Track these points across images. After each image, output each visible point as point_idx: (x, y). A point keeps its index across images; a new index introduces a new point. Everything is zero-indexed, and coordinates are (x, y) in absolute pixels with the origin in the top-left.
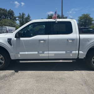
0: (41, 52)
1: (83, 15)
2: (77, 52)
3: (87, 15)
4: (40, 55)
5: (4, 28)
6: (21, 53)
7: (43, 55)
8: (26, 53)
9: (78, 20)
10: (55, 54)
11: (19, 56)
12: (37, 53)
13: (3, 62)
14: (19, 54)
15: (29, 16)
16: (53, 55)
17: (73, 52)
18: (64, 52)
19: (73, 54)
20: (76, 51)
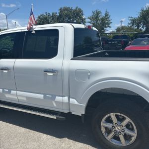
0: (7, 90)
12: (1, 90)
18: (41, 96)
20: (63, 96)
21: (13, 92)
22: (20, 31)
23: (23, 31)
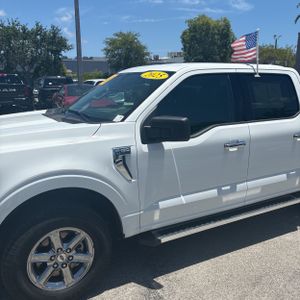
0: (228, 187)
6: (163, 204)
8: (183, 199)
9: (105, 49)
14: (157, 207)
16: (258, 191)
18: (283, 177)
21: (239, 186)
22: (234, 71)
23: (238, 71)
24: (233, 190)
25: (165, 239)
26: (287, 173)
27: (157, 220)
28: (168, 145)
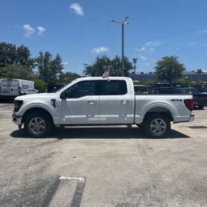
0: (91, 115)
1: (164, 58)
2: (133, 115)
3: (172, 58)
4: (90, 119)
5: (14, 83)
6: (66, 117)
7: (93, 119)
8: (73, 116)
9: (156, 68)
10: (107, 118)
11: (64, 120)
12: (85, 116)
13: (44, 127)
14: (64, 117)
15: (58, 58)
16: (105, 119)
17: (128, 116)
18: (118, 116)
19: (128, 118)
21: (96, 116)
24: (93, 117)
25: (66, 127)
26: (120, 115)
27: (64, 121)
28: (68, 100)
